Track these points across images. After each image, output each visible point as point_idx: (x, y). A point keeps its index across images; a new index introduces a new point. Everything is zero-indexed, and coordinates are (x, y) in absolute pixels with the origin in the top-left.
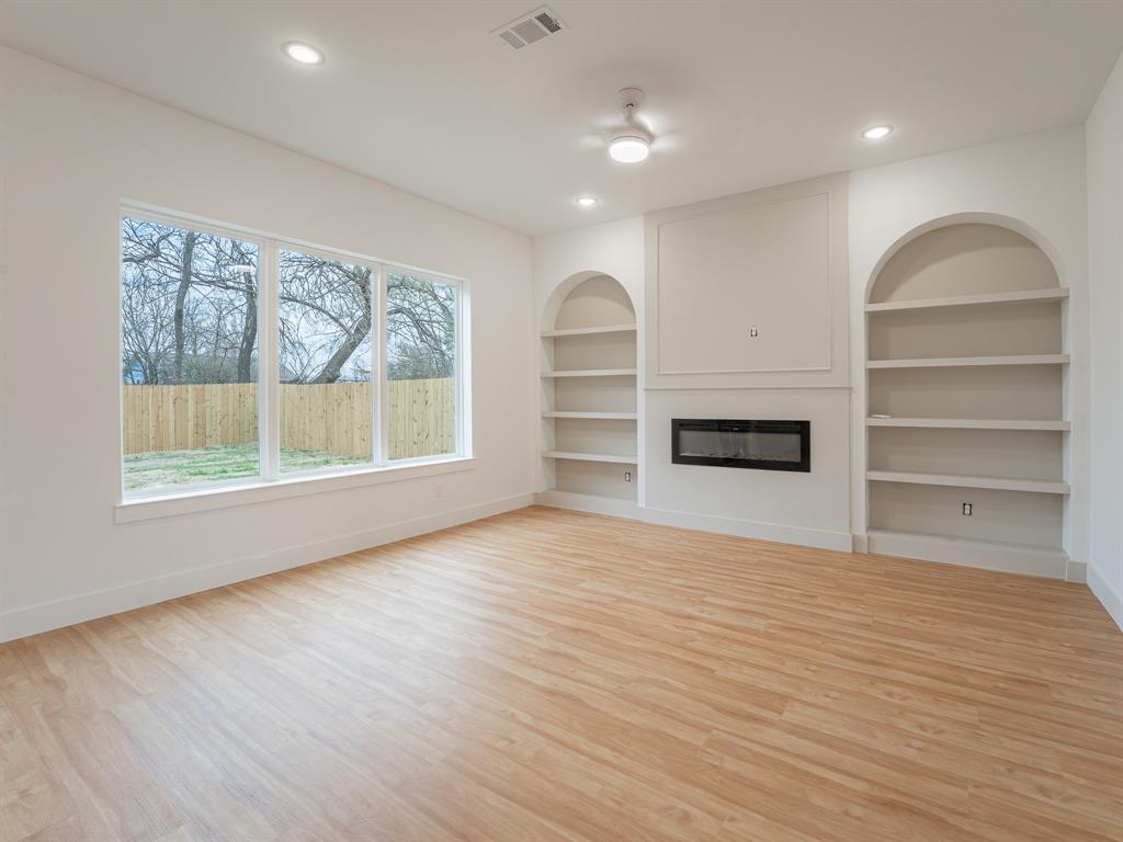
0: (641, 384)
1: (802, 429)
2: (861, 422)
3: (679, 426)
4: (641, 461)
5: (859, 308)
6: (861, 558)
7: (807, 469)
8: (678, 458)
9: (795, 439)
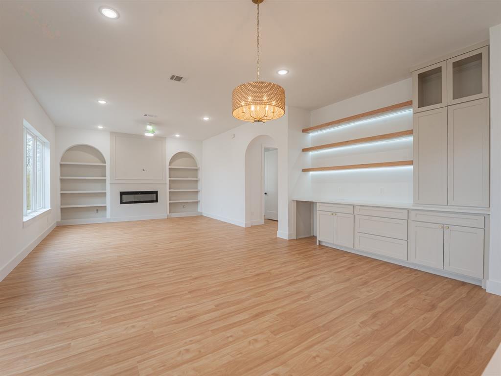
0: (108, 182)
1: (156, 193)
2: (168, 191)
3: (122, 194)
4: (108, 204)
5: (168, 167)
6: (169, 220)
7: (157, 202)
8: (122, 202)
9: (155, 195)
